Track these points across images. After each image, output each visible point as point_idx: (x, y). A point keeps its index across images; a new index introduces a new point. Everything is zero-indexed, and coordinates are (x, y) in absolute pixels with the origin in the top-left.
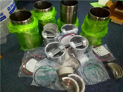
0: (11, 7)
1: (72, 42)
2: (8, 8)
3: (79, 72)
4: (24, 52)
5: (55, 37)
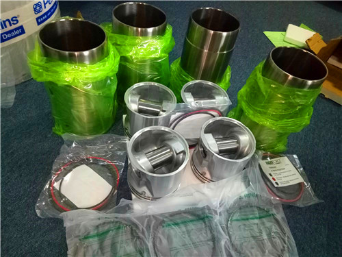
0: (45, 4)
2: (37, 5)
3: (216, 225)
4: (62, 142)
5: (161, 113)
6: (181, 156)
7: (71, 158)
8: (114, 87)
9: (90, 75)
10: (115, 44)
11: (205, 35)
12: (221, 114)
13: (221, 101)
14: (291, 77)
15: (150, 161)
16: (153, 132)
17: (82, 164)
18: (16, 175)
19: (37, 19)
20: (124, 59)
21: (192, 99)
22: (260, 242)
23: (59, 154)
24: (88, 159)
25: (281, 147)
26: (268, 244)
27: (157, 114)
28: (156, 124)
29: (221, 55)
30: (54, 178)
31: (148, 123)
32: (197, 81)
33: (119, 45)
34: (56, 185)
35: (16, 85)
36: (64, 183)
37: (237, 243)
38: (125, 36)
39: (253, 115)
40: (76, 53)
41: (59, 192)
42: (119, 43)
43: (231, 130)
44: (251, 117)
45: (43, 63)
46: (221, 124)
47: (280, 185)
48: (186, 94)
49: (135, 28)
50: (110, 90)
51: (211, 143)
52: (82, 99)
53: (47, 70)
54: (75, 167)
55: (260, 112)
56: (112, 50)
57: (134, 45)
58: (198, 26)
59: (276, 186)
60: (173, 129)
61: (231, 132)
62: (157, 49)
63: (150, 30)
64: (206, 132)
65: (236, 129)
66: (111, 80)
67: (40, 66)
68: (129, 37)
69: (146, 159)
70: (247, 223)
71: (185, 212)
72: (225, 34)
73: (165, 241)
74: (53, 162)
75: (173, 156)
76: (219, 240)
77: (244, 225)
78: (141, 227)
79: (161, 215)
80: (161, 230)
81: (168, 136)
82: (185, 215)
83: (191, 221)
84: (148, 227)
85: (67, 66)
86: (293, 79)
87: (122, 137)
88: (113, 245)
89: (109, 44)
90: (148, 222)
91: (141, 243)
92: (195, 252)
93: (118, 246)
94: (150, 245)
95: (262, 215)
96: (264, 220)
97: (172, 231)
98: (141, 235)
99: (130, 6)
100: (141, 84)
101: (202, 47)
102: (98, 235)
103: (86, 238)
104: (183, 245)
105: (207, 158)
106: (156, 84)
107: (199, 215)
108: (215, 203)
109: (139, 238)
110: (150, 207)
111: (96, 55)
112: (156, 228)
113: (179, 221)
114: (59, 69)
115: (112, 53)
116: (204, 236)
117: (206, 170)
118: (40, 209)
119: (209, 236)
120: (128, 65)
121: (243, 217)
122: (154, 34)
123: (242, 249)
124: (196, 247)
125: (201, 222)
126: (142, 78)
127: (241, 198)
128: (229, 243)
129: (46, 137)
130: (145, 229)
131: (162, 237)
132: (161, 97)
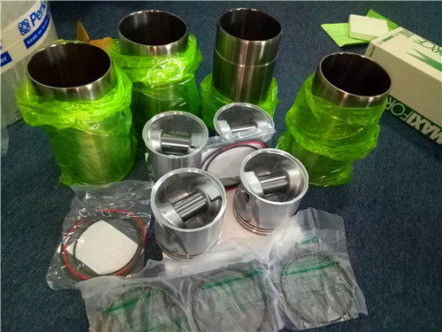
0: (33, 21)
1: (252, 173)
2: (23, 23)
3: (267, 282)
5: (190, 149)
6: (217, 203)
9: (97, 113)
13: (265, 128)
16: (181, 176)
17: (98, 220)
18: (19, 241)
21: (228, 128)
22: (321, 298)
24: (106, 213)
26: (331, 298)
28: (185, 164)
29: (262, 69)
30: (66, 240)
31: (175, 165)
33: (130, 69)
34: (69, 249)
35: (8, 127)
36: (78, 246)
37: (293, 301)
38: (136, 58)
39: (305, 142)
41: (73, 256)
42: (129, 66)
43: (278, 163)
44: (303, 145)
45: (36, 103)
46: (266, 158)
48: (219, 122)
49: (148, 47)
50: (124, 126)
54: (90, 225)
55: (313, 139)
56: (121, 76)
57: (148, 68)
58: (228, 35)
60: (206, 170)
61: (279, 166)
62: (177, 69)
63: (168, 47)
64: (247, 169)
65: (284, 162)
66: (123, 114)
68: (141, 58)
69: (174, 211)
70: (304, 274)
71: (229, 269)
73: (205, 307)
74: (63, 220)
75: (207, 202)
76: (271, 301)
77: (302, 278)
78: (176, 291)
79: (200, 275)
80: (200, 294)
81: (200, 178)
82: (229, 272)
83: (238, 279)
84: (185, 290)
85: (66, 105)
88: (144, 316)
90: (184, 285)
91: (177, 312)
92: (243, 316)
93: (150, 316)
94: (188, 312)
95: (323, 264)
96: (327, 270)
97: (213, 293)
98: (175, 301)
100: (162, 115)
102: (125, 305)
103: (110, 310)
104: (228, 309)
105: (250, 202)
107: (246, 272)
108: (264, 257)
109: (174, 305)
110: (183, 267)
111: (102, 88)
112: (194, 292)
113: (221, 280)
116: (254, 295)
117: (250, 215)
118: (51, 280)
119: (259, 294)
120: (145, 92)
121: (301, 269)
122: (173, 50)
123: (300, 308)
124: (243, 309)
125: (249, 279)
126: (164, 107)
127: (297, 245)
128: (283, 302)
130: (181, 294)
131: (202, 301)
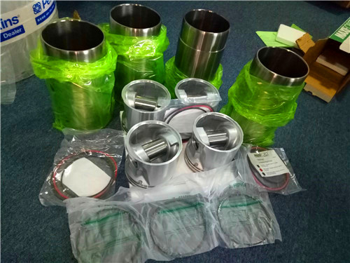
0: (44, 4)
1: (202, 128)
2: (36, 5)
3: (207, 211)
4: (62, 137)
5: (156, 108)
6: (175, 147)
7: (71, 151)
8: (112, 85)
9: (90, 73)
10: (113, 44)
11: (198, 35)
12: (212, 110)
13: (213, 97)
14: (276, 75)
15: (146, 152)
16: (149, 126)
17: (82, 157)
18: (19, 167)
19: (36, 19)
20: (121, 58)
21: (186, 96)
22: (247, 227)
23: (59, 148)
24: (88, 153)
25: (269, 141)
26: (255, 229)
27: (152, 109)
28: (152, 118)
29: (213, 54)
30: (55, 170)
31: (144, 118)
32: (190, 79)
33: (116, 45)
34: (58, 176)
35: (16, 83)
36: (65, 174)
37: (226, 227)
38: (122, 36)
39: (242, 110)
40: (76, 52)
41: (61, 182)
42: (116, 42)
43: (221, 124)
44: (240, 112)
45: (46, 61)
46: (213, 119)
47: (267, 176)
48: (179, 91)
49: (131, 29)
50: (108, 87)
51: (203, 136)
52: (82, 96)
53: (49, 68)
54: (75, 160)
55: (249, 108)
56: (110, 49)
57: (130, 45)
58: (191, 27)
59: (263, 176)
60: (168, 123)
61: (222, 126)
62: (152, 48)
63: (146, 31)
64: (198, 126)
65: (226, 123)
66: (109, 77)
67: (42, 64)
68: (125, 38)
69: (143, 150)
70: (235, 209)
71: (179, 200)
72: (216, 35)
73: (160, 227)
74: (54, 155)
75: (167, 147)
76: (210, 224)
77: (233, 211)
78: (138, 214)
79: (157, 203)
80: (156, 216)
81: (162, 129)
82: (178, 203)
83: (185, 208)
84: (145, 214)
85: (68, 64)
86: (277, 76)
87: (119, 132)
88: (112, 230)
89: (107, 44)
90: (144, 209)
91: (138, 228)
92: (188, 235)
93: (117, 230)
94: (147, 229)
95: (249, 202)
96: (252, 207)
97: (166, 217)
98: (138, 220)
99: (127, 7)
100: (138, 81)
101: (195, 47)
102: (99, 221)
103: (88, 223)
104: (177, 230)
105: (199, 150)
106: (152, 82)
107: (192, 203)
108: (206, 191)
109: (136, 223)
110: (146, 195)
111: (95, 54)
112: (152, 215)
113: (173, 208)
114: (61, 67)
115: (110, 52)
116: (197, 221)
117: (198, 161)
118: (42, 198)
119: (201, 221)
120: (125, 64)
121: (232, 204)
122: (149, 34)
123: (231, 232)
124: (189, 230)
125: (194, 208)
126: (138, 76)
127: (230, 187)
128: (218, 227)
129: (47, 132)
130: (141, 216)
131: (157, 222)
132: (156, 94)
